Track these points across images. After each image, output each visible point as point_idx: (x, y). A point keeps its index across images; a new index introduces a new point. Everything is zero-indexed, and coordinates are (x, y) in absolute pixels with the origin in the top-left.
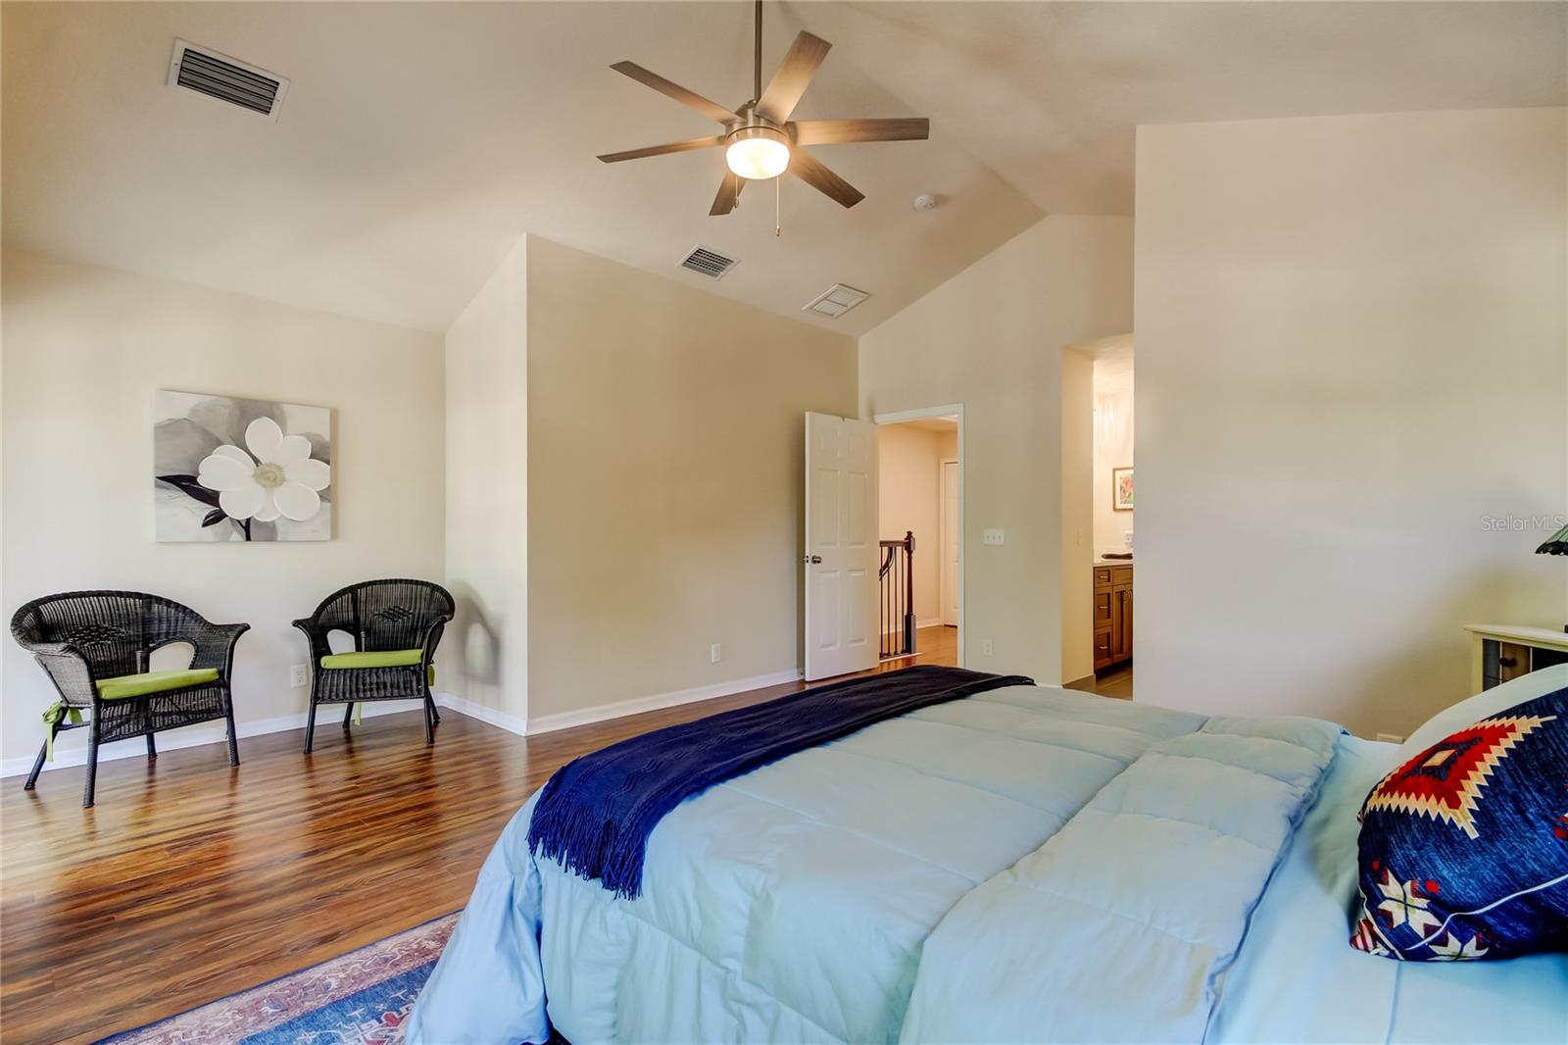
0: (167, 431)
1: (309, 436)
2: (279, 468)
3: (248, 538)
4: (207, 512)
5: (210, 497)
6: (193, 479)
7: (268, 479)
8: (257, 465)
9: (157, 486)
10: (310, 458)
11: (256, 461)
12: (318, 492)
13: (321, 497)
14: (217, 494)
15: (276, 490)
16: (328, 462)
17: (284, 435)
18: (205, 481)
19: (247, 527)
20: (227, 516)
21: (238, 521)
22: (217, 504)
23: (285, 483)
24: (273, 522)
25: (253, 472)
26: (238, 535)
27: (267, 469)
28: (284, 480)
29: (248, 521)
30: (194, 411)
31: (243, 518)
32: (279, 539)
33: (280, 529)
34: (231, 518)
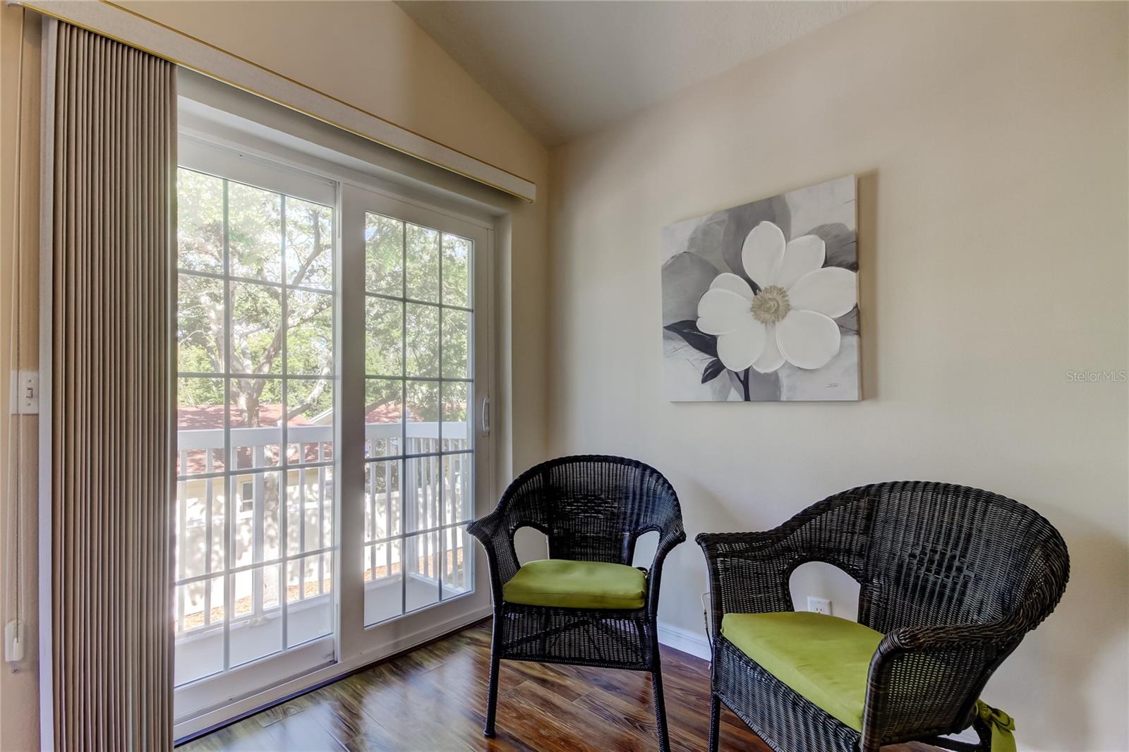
0: (673, 269)
1: (821, 232)
2: (782, 292)
3: (747, 398)
4: (705, 365)
5: (707, 344)
6: (691, 324)
7: (768, 310)
8: (755, 294)
9: (666, 337)
10: (826, 264)
11: (754, 287)
12: (836, 320)
13: (840, 326)
14: (714, 338)
15: (780, 326)
16: (854, 267)
17: (788, 239)
18: (704, 326)
19: (745, 379)
20: (725, 367)
21: (736, 373)
22: (714, 353)
23: (791, 313)
24: (776, 373)
25: (749, 304)
26: (735, 394)
27: (768, 296)
28: (788, 308)
29: (747, 372)
30: (692, 240)
31: (740, 369)
32: (784, 398)
33: (785, 381)
34: (729, 371)
